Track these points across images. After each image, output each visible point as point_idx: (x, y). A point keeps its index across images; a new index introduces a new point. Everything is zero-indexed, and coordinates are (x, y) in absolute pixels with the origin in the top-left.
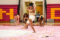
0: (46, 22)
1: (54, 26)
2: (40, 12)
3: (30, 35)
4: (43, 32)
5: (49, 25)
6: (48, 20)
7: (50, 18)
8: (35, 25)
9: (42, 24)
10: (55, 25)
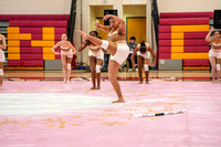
0: (157, 68)
1: (180, 82)
2: (137, 37)
3: (105, 110)
4: (146, 101)
5: (166, 79)
6: (162, 62)
7: (170, 57)
8: (123, 80)
9: (144, 75)
10: (183, 79)
